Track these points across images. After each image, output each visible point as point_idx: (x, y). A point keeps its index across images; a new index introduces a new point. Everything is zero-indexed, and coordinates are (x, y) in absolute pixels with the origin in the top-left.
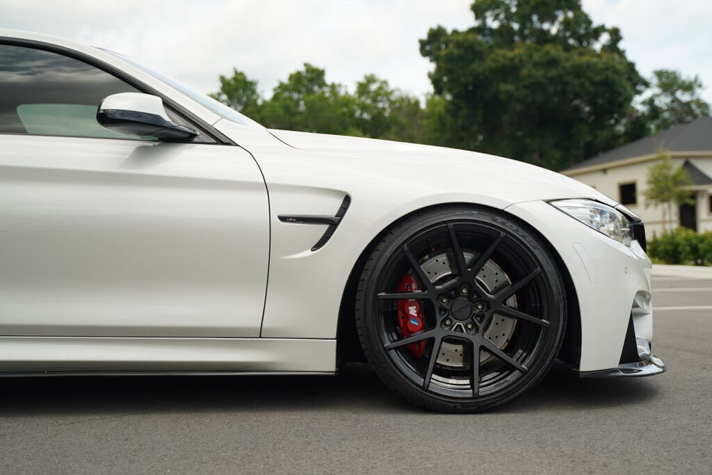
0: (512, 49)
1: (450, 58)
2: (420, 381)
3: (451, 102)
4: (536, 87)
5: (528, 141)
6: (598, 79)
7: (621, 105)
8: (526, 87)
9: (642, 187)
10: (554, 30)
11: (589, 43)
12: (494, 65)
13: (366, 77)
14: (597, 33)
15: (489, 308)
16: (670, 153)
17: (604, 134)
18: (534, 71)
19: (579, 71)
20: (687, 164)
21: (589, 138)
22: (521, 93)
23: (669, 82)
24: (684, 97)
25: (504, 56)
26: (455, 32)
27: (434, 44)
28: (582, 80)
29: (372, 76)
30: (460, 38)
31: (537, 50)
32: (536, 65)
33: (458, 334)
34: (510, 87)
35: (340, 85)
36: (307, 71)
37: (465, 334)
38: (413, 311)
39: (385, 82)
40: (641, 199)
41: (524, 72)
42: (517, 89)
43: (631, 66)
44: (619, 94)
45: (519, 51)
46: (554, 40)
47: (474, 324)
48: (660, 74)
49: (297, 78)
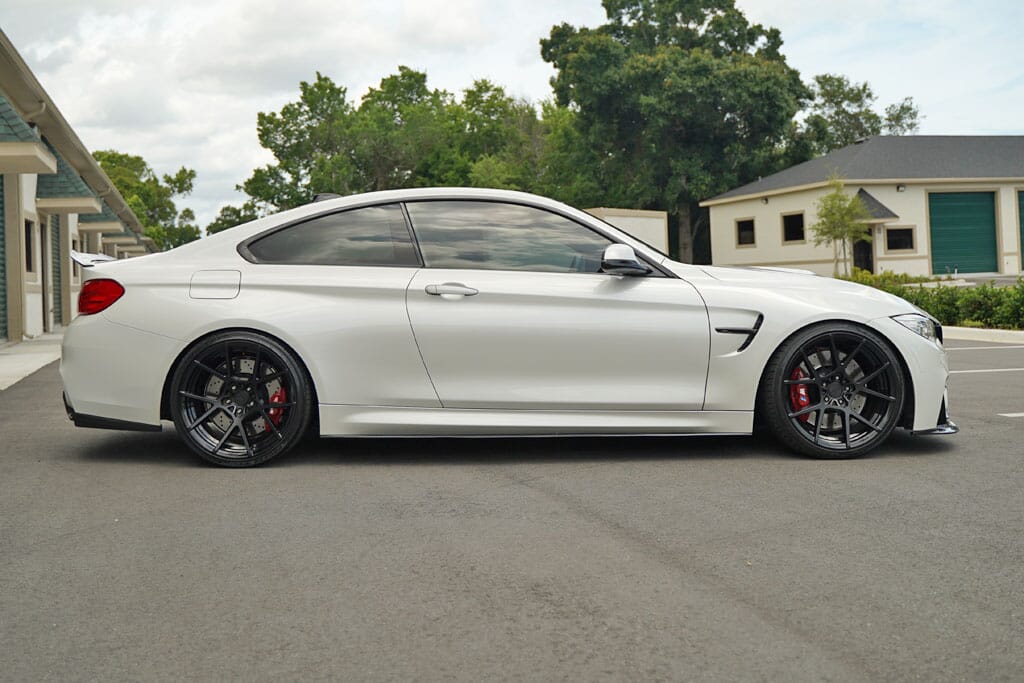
0: (652, 53)
1: (581, 64)
2: (813, 439)
3: (580, 115)
4: (681, 98)
5: (672, 162)
6: (757, 90)
7: (782, 122)
8: (670, 98)
9: (811, 221)
10: (702, 31)
11: (742, 48)
12: (632, 72)
13: (476, 83)
14: (753, 34)
15: (854, 389)
16: (843, 181)
17: (761, 154)
18: (679, 80)
19: (734, 81)
20: (862, 192)
21: (744, 159)
22: (664, 106)
23: (834, 89)
24: (853, 109)
25: (644, 62)
26: (584, 31)
27: (559, 45)
28: (739, 90)
29: (484, 81)
30: (592, 40)
31: (683, 55)
32: (682, 73)
33: (835, 407)
34: (652, 100)
35: (445, 93)
36: (403, 76)
37: (839, 407)
38: (802, 391)
39: (499, 90)
40: (809, 234)
41: (668, 81)
42: (660, 102)
43: (794, 74)
44: (781, 108)
45: (662, 56)
46: (701, 42)
47: (844, 400)
48: (824, 81)
49: (390, 84)
